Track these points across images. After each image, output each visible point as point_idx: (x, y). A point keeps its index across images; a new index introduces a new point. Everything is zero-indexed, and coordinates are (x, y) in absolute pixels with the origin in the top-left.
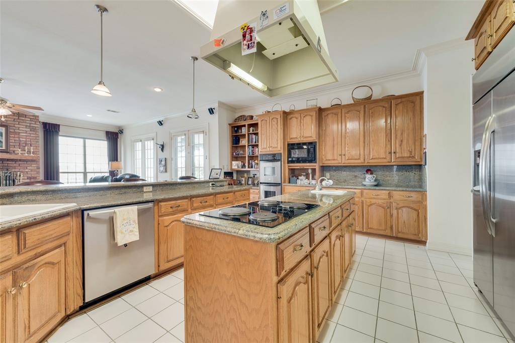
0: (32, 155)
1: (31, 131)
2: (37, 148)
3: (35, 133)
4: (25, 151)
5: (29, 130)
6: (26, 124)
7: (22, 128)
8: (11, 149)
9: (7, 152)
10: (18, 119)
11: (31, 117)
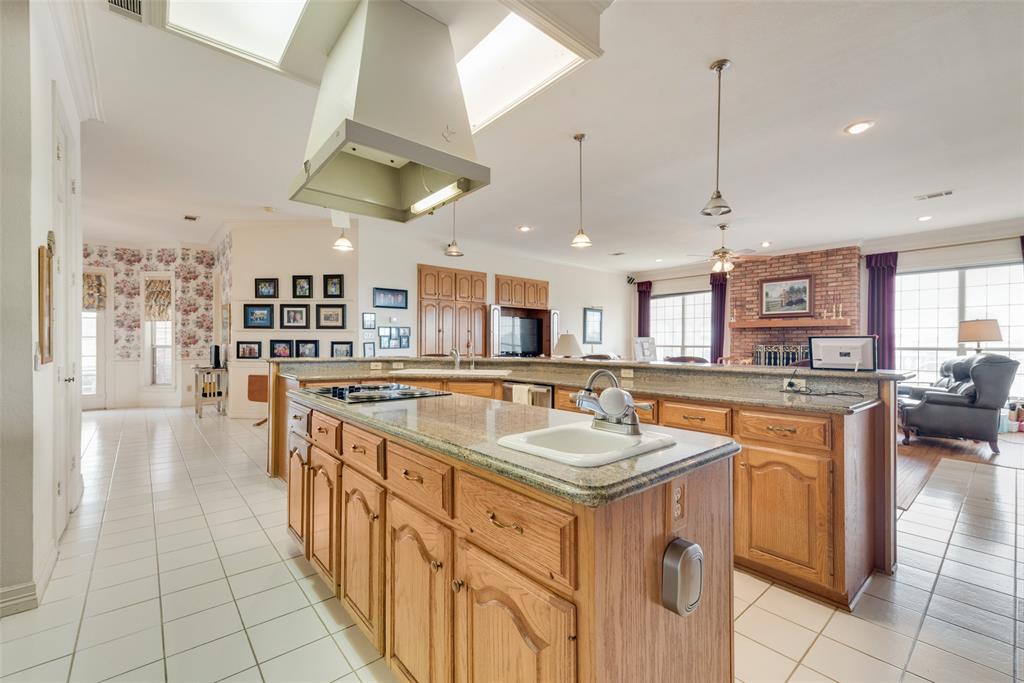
0: (841, 317)
1: (843, 276)
2: (853, 305)
3: (848, 279)
4: (832, 311)
5: (840, 275)
6: (838, 266)
7: (833, 274)
8: (817, 310)
9: (811, 316)
10: (827, 261)
11: (845, 252)
